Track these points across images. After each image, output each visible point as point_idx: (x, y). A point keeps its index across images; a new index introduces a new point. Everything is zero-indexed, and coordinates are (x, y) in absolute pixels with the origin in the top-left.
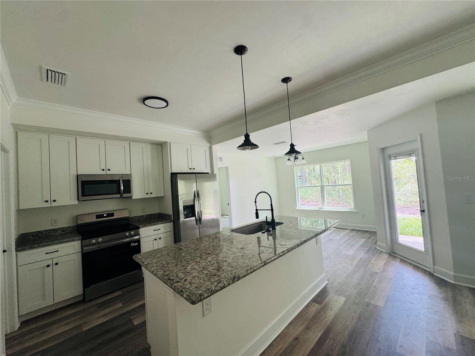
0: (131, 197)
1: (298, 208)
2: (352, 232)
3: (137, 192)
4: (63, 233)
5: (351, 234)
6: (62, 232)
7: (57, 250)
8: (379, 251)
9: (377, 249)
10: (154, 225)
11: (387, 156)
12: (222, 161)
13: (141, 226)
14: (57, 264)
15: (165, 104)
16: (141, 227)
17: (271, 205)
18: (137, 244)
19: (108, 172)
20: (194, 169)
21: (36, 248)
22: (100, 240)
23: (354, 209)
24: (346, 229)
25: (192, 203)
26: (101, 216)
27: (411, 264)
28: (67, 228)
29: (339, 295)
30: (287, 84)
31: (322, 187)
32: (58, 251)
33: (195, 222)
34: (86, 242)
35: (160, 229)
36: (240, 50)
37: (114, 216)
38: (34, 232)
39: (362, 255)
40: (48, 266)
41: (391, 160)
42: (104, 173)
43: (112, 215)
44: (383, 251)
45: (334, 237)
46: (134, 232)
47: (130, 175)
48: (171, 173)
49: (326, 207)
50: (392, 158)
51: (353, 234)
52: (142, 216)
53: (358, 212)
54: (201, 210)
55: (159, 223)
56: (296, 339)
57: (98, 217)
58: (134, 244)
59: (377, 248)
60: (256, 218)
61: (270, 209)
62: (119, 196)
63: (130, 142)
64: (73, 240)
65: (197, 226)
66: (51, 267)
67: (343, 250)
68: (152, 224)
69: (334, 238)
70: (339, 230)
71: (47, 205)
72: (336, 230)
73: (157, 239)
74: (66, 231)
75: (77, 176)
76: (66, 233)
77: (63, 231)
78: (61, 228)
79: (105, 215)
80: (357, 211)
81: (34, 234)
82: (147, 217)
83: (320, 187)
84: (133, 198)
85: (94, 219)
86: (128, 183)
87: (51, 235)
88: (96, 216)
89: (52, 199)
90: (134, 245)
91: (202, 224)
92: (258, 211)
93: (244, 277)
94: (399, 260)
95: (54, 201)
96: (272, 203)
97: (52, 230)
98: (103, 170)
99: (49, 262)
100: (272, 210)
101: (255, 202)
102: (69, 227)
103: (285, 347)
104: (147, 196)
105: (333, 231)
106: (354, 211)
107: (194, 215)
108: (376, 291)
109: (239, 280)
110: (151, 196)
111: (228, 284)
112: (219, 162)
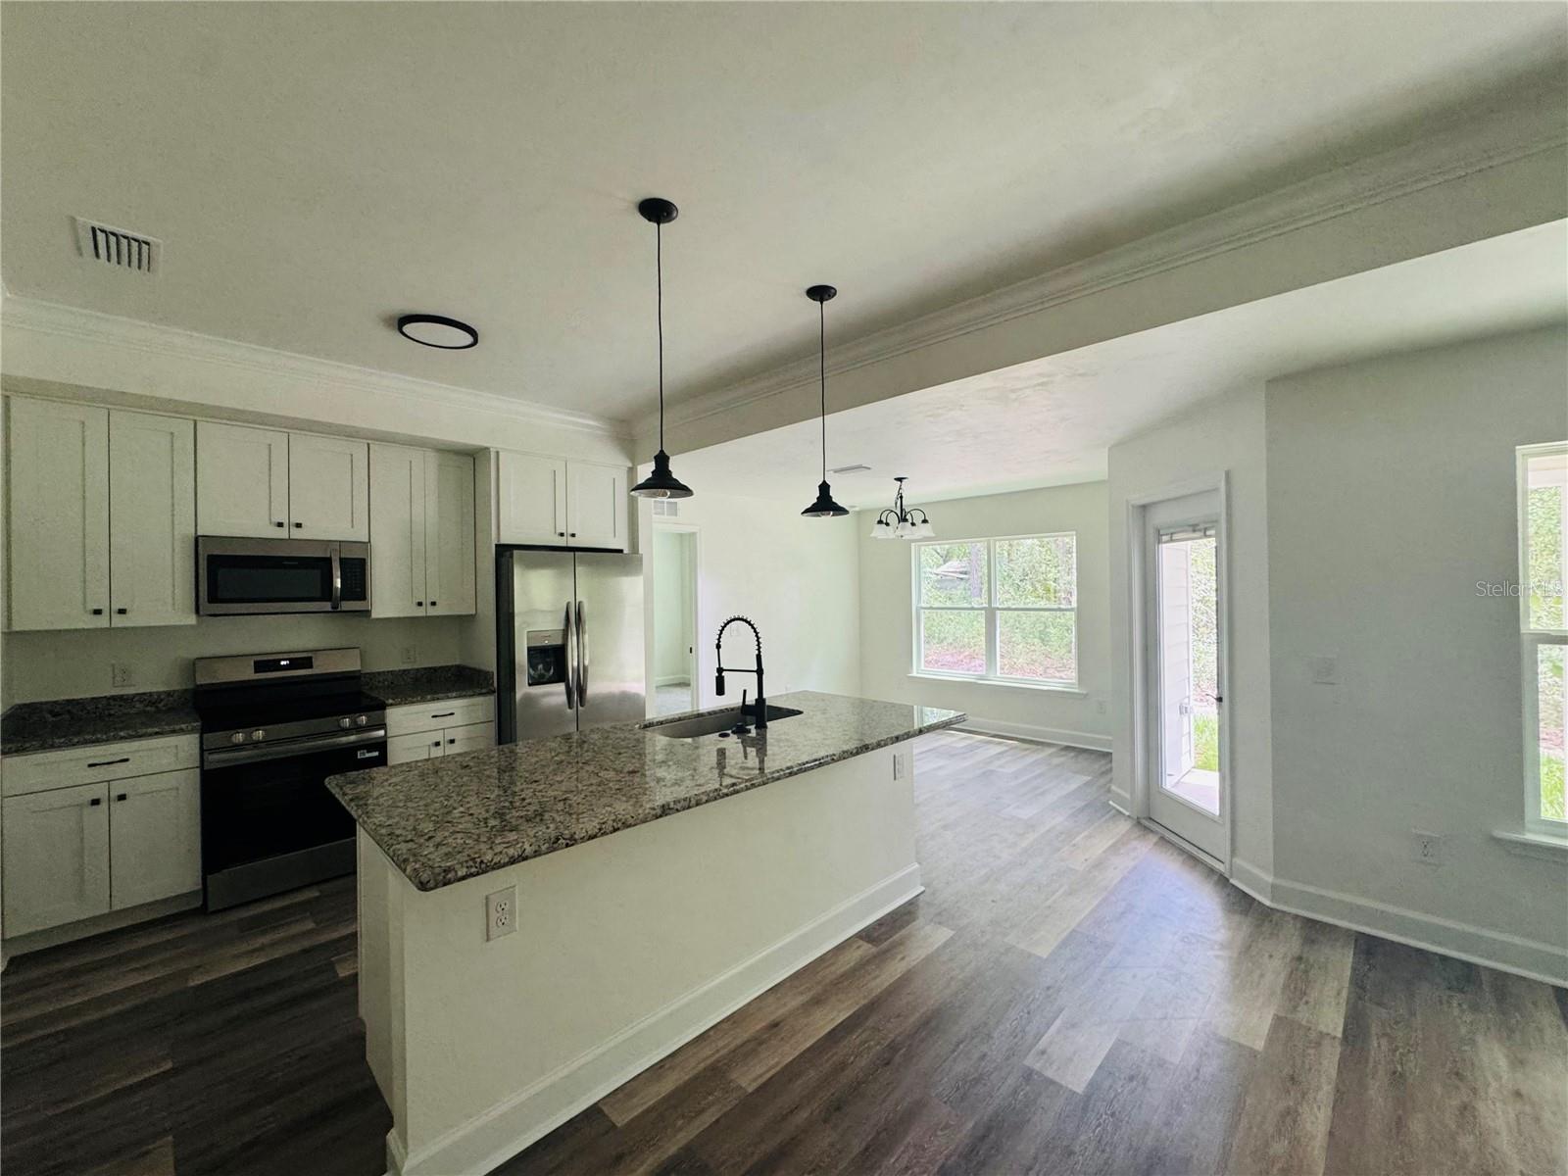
0: (367, 613)
1: (915, 674)
2: (1063, 753)
3: (387, 598)
4: (149, 708)
5: (1056, 761)
6: (147, 706)
7: (126, 757)
8: (1113, 811)
9: (1110, 805)
10: (433, 700)
11: (1151, 532)
12: (676, 515)
13: (390, 701)
14: (122, 797)
15: (469, 339)
16: (391, 705)
17: (759, 657)
18: (376, 754)
19: (296, 534)
20: (573, 535)
21: (59, 747)
22: (259, 734)
23: (1076, 686)
24: (1049, 745)
25: (559, 642)
26: (274, 665)
27: (1182, 851)
28: (162, 697)
29: (941, 923)
30: (822, 303)
31: (991, 614)
32: (127, 760)
33: (564, 698)
34: (215, 738)
35: (452, 714)
36: (657, 210)
37: (311, 667)
38: (56, 702)
39: (1058, 820)
40: (96, 802)
41: (1159, 542)
42: (282, 533)
43: (307, 662)
44: (1120, 812)
45: (1000, 766)
46: (368, 717)
47: (366, 545)
48: (496, 545)
49: (998, 674)
50: (1164, 538)
51: (1062, 759)
52: (404, 671)
53: (1087, 694)
54: (587, 663)
55: (449, 695)
57: (260, 666)
58: (368, 752)
59: (1111, 802)
60: (717, 694)
61: (755, 668)
62: (327, 606)
63: (370, 442)
64: (174, 732)
65: (569, 710)
66: (104, 806)
67: (1009, 805)
68: (429, 697)
69: (1000, 770)
70: (1026, 746)
71: (102, 622)
72: (1016, 748)
73: (442, 743)
74: (160, 705)
75: (197, 539)
76: (159, 711)
77: (152, 703)
78: (144, 694)
79: (283, 663)
80: (1085, 692)
81: (57, 709)
82: (418, 675)
83: (983, 612)
84: (374, 615)
85: (249, 674)
86: (357, 570)
87: (110, 715)
88: (256, 663)
89: (116, 607)
90: (368, 755)
91: (587, 705)
92: (724, 674)
93: (589, 839)
94: (1154, 839)
95: (122, 611)
96: (759, 652)
97: (113, 698)
98: (280, 525)
99: (99, 791)
100: (760, 672)
101: (718, 646)
102: (169, 694)
104: (420, 612)
105: (1005, 748)
106: (1076, 691)
107: (560, 676)
108: (1047, 916)
109: (572, 845)
110: (432, 612)
111: (536, 852)
112: (666, 517)
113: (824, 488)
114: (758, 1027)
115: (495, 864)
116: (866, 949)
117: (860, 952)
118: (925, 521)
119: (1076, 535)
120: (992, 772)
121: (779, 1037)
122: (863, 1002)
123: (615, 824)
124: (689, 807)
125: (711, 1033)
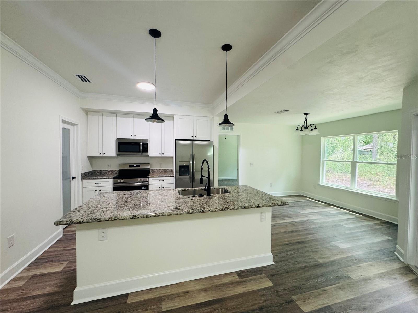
0: (148, 155)
2: (382, 224)
3: (153, 151)
5: (377, 227)
7: (101, 182)
10: (159, 177)
12: (233, 130)
14: (100, 190)
16: (150, 177)
18: (146, 188)
19: (135, 138)
20: (195, 136)
21: (91, 179)
22: (122, 181)
23: (395, 197)
24: (377, 219)
25: (187, 165)
26: (133, 166)
28: (114, 171)
29: (270, 280)
30: (228, 51)
32: (101, 183)
33: (189, 179)
34: (115, 181)
35: (164, 181)
36: (155, 33)
37: (140, 167)
38: (99, 171)
42: (132, 137)
43: (139, 166)
44: (398, 259)
46: (144, 179)
47: (148, 140)
48: (175, 139)
49: (356, 187)
52: (160, 169)
54: (195, 171)
55: (163, 176)
56: (187, 292)
57: (131, 166)
58: (144, 187)
59: (395, 253)
62: (140, 153)
64: (108, 178)
65: (191, 183)
66: (97, 191)
69: (344, 225)
70: (365, 218)
71: (101, 155)
72: (359, 218)
73: (161, 187)
74: (114, 173)
75: (117, 139)
78: (112, 170)
79: (135, 166)
82: (163, 171)
83: (350, 163)
84: (150, 156)
85: (128, 168)
86: (145, 146)
87: (106, 174)
88: (130, 165)
91: (195, 182)
92: (203, 177)
95: (104, 154)
97: (107, 170)
98: (132, 135)
99: (96, 189)
101: (202, 169)
103: (172, 293)
104: (160, 156)
106: (395, 199)
107: (188, 173)
108: (320, 294)
109: (100, 222)
110: (163, 156)
111: (87, 221)
112: (229, 131)
113: (226, 116)
114: (182, 291)
115: (75, 222)
116: (236, 278)
117: (233, 278)
118: (315, 128)
119: (399, 132)
120: (340, 225)
121: (185, 297)
122: (219, 297)
123: (115, 218)
124: (143, 218)
125: (169, 286)
